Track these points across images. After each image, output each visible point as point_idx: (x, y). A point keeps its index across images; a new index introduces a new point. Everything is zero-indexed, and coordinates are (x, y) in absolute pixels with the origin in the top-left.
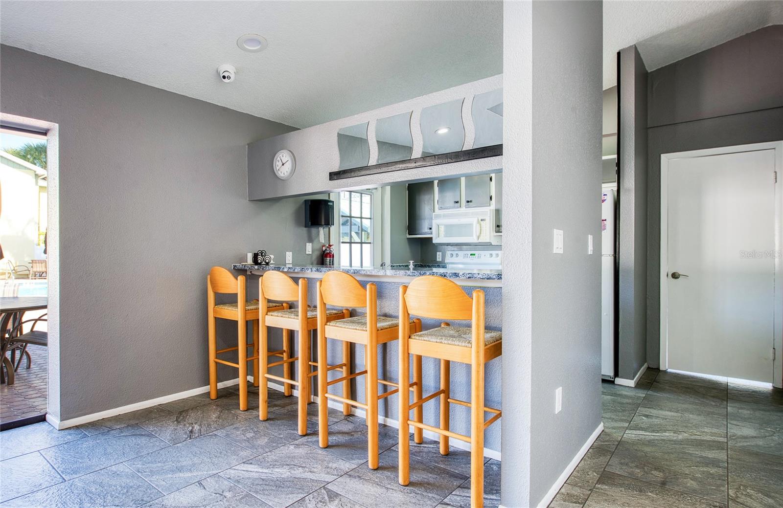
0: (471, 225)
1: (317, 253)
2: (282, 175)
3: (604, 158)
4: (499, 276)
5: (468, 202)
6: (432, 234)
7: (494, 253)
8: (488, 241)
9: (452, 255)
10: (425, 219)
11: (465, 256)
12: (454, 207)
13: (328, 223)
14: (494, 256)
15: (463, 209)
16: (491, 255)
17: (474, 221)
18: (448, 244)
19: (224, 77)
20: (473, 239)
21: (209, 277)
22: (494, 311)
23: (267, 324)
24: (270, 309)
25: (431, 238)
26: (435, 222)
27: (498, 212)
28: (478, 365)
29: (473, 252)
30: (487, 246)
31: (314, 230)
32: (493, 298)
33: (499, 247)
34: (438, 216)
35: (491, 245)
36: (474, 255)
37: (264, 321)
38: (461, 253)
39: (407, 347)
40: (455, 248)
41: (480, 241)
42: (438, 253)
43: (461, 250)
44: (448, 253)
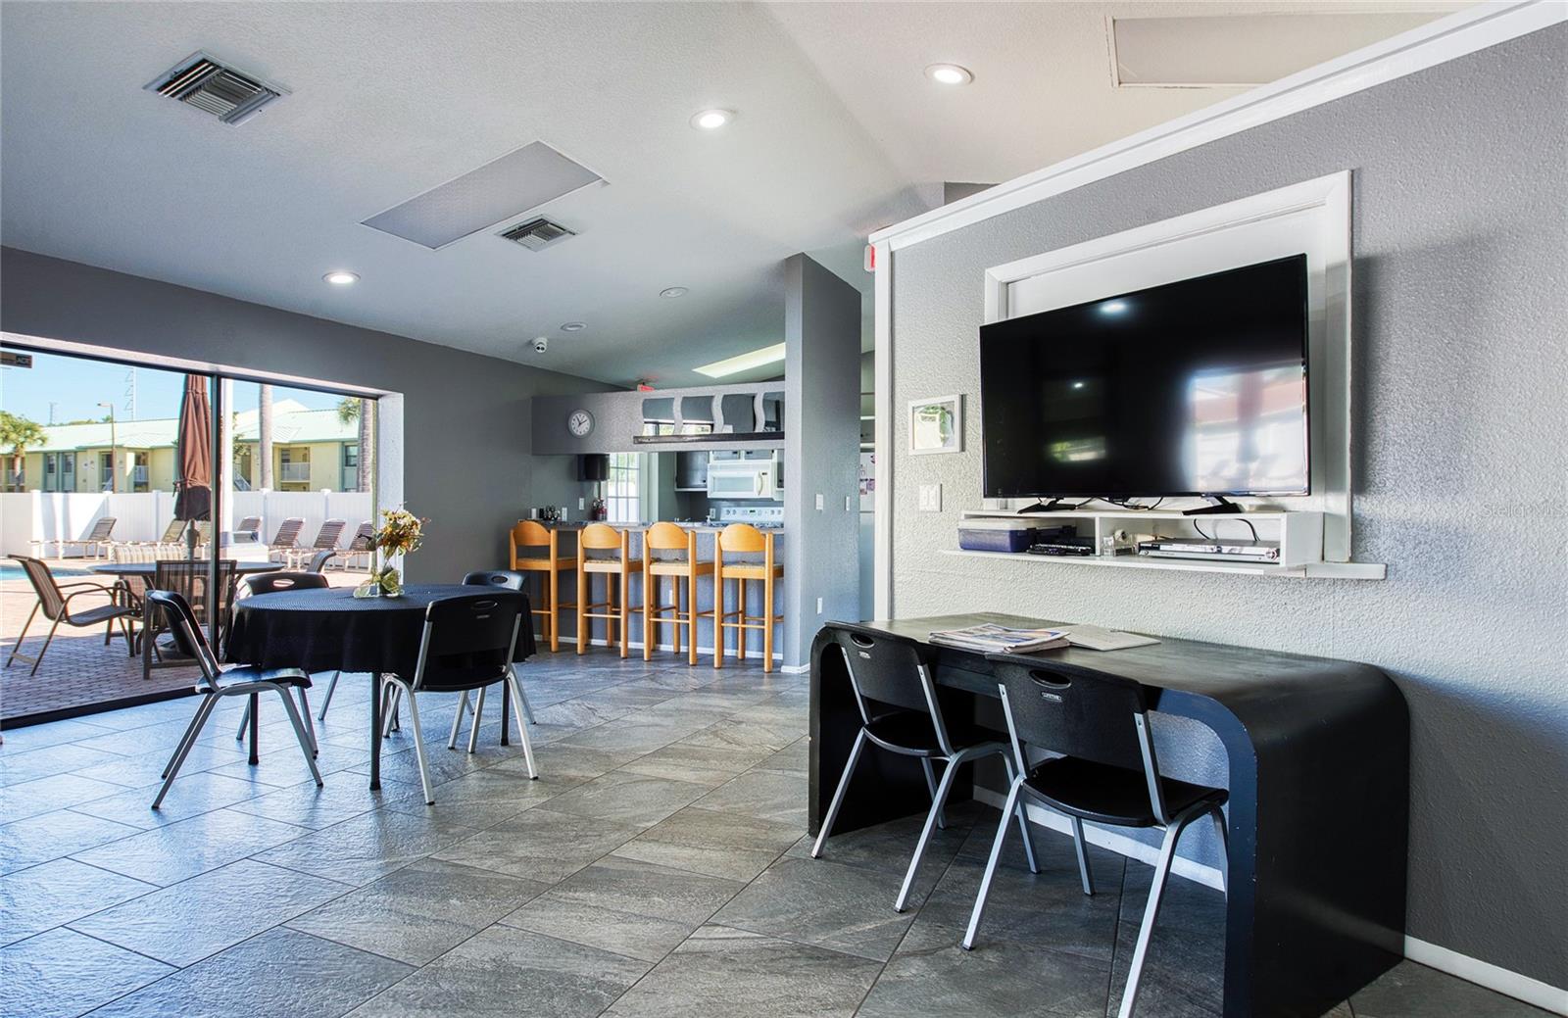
0: (752, 479)
1: (589, 509)
2: (578, 433)
3: (862, 418)
4: (782, 526)
5: (748, 453)
6: (706, 487)
7: (776, 509)
8: (770, 496)
9: (729, 512)
10: (697, 470)
11: (744, 513)
12: (732, 458)
13: (604, 476)
14: (776, 513)
15: (743, 461)
16: (773, 512)
17: (755, 474)
18: (723, 500)
19: (538, 348)
20: (754, 495)
21: (512, 532)
22: (778, 552)
23: (585, 570)
24: (588, 558)
25: (706, 492)
26: (710, 474)
27: (780, 466)
28: (769, 578)
29: (752, 509)
30: (768, 502)
31: (586, 484)
32: (779, 542)
33: (780, 504)
34: (714, 468)
35: (772, 499)
36: (754, 511)
37: (583, 568)
38: (739, 510)
39: (721, 572)
40: (732, 504)
41: (761, 496)
42: (711, 510)
43: (739, 506)
44: (724, 510)
